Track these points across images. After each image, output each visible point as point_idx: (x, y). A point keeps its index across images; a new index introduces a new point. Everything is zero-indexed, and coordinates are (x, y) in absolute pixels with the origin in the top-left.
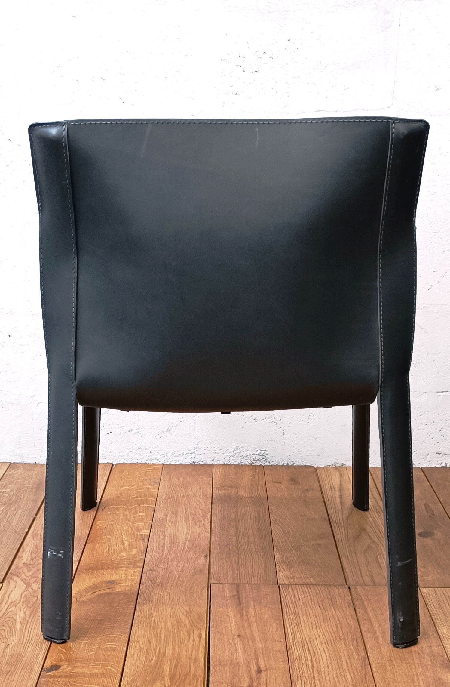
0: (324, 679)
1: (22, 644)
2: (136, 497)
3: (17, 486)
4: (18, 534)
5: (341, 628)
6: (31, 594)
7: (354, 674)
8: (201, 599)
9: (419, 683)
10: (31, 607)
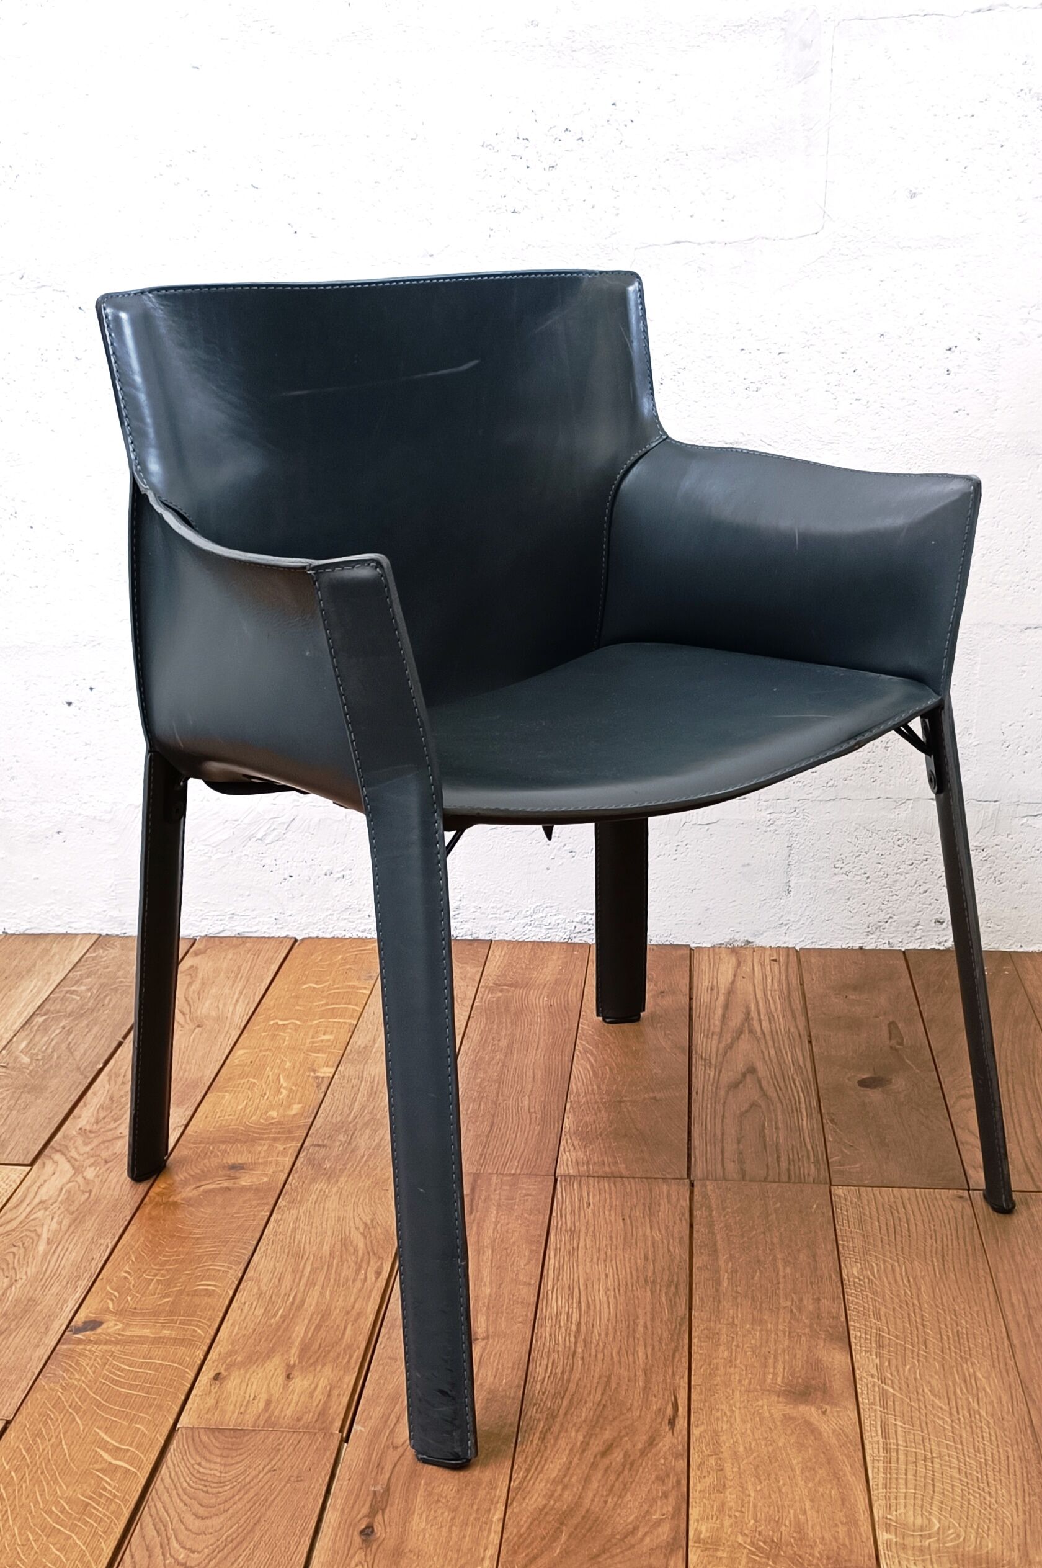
0: (593, 1357)
1: (42, 1280)
2: (327, 1004)
3: (102, 981)
4: (82, 1074)
5: (654, 1261)
6: (79, 1186)
7: (653, 1349)
9: (775, 1368)
10: (73, 1212)
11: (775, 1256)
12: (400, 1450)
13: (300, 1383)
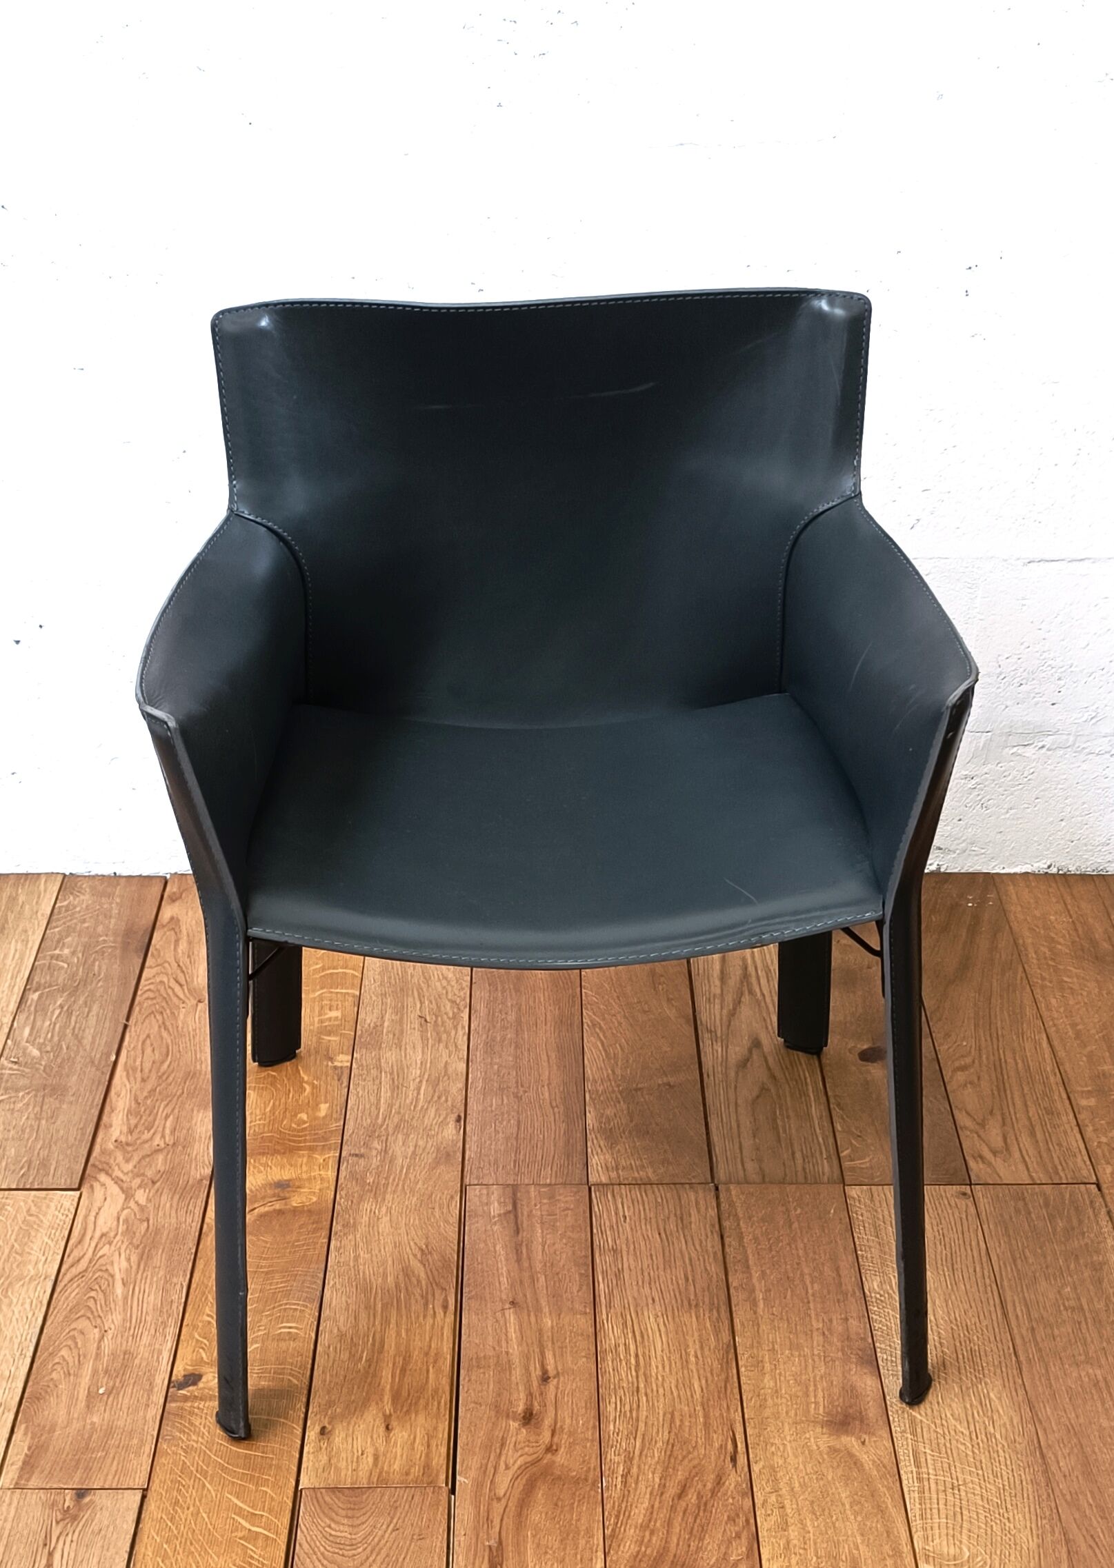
0: (655, 1393)
1: (130, 1328)
2: (323, 969)
3: (85, 939)
4: (98, 1069)
5: (693, 1282)
6: (135, 1214)
7: (707, 1381)
8: (446, 1221)
9: (815, 1396)
10: (138, 1246)
11: (802, 1271)
12: (504, 1502)
13: (400, 1435)
